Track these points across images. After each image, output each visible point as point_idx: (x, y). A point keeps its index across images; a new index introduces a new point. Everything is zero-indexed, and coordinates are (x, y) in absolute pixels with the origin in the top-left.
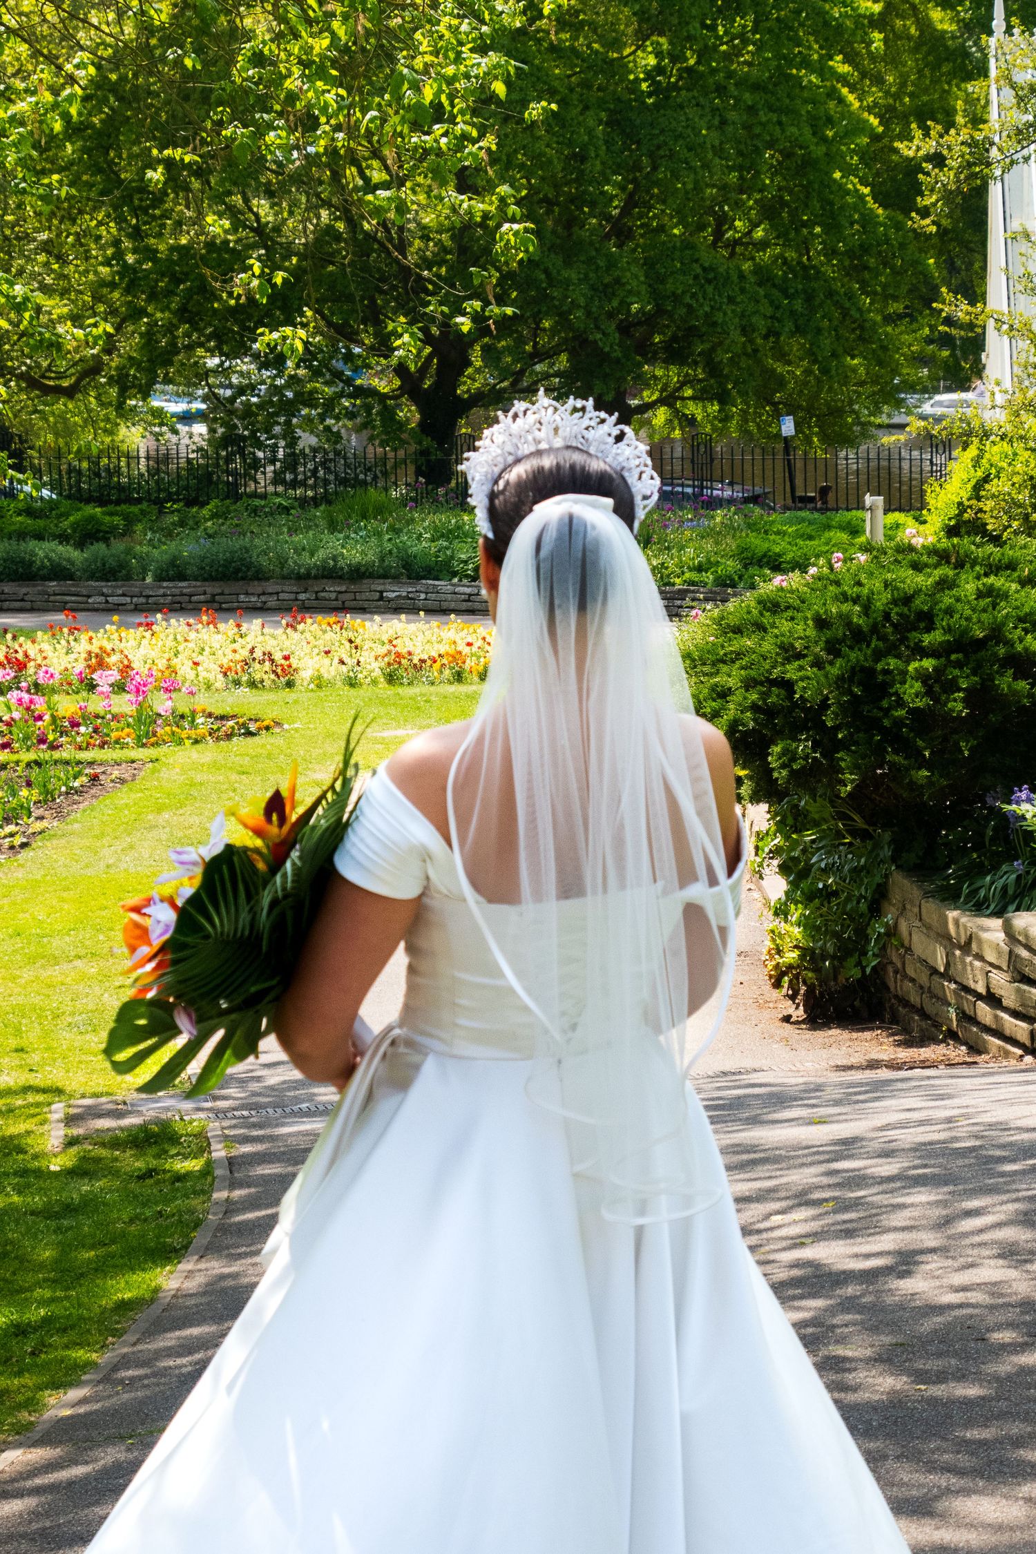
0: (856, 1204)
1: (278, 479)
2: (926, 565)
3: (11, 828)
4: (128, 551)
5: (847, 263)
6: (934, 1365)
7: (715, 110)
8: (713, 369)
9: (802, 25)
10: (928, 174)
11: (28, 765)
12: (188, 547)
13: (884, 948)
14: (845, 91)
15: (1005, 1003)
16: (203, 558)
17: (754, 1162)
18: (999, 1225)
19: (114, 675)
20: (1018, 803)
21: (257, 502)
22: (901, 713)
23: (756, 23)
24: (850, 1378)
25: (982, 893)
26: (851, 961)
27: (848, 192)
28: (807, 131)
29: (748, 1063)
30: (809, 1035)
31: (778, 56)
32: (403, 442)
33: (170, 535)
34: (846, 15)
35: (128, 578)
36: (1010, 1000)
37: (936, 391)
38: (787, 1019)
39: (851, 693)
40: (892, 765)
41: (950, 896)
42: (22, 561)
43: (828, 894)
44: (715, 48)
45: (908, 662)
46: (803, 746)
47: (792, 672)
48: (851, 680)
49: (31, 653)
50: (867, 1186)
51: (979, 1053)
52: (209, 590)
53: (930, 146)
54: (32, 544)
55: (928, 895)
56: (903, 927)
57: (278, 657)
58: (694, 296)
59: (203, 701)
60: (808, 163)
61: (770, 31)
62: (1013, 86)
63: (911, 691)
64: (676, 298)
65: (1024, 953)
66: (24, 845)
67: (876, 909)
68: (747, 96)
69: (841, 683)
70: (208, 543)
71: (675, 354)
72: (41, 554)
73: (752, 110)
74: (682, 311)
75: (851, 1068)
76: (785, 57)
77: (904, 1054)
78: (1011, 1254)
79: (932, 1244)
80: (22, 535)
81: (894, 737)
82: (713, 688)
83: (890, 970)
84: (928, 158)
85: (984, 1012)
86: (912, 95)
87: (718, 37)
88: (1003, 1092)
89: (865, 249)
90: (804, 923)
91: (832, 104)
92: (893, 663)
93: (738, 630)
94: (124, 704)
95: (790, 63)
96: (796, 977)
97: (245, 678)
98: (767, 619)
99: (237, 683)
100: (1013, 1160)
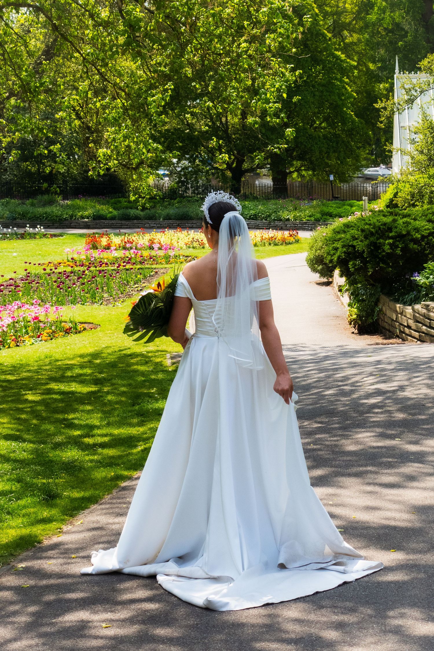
0: (385, 375)
1: (193, 192)
2: (387, 215)
3: (137, 285)
4: (155, 212)
5: (348, 133)
6: (413, 411)
7: (312, 92)
8: (312, 162)
9: (335, 68)
10: (382, 112)
11: (139, 269)
12: (171, 211)
13: (378, 314)
14: (347, 86)
15: (412, 328)
16: (176, 214)
17: (355, 366)
18: (423, 380)
19: (158, 245)
20: (415, 277)
21: (190, 199)
22: (384, 253)
23: (323, 68)
24: (393, 415)
25: (405, 300)
26: (370, 318)
27: (348, 114)
28: (337, 97)
29: (344, 344)
30: (359, 336)
31: (329, 77)
32: (228, 182)
33: (166, 207)
34: (348, 66)
35: (156, 219)
36: (414, 327)
37: (368, 167)
38: (353, 333)
39: (370, 248)
40: (381, 267)
41: (397, 301)
42: (127, 215)
43: (363, 300)
44: (312, 75)
45: (386, 241)
46: (358, 262)
47: (355, 243)
48: (371, 245)
49: (134, 240)
50: (387, 371)
51: (405, 341)
52: (178, 222)
53: (383, 105)
54: (130, 210)
55: (391, 300)
56: (384, 309)
57: (200, 240)
58: (306, 142)
59: (181, 252)
60: (337, 106)
61: (327, 70)
62: (405, 89)
63: (387, 248)
64: (301, 143)
65: (418, 315)
66: (141, 290)
67: (376, 304)
68: (321, 88)
69: (368, 246)
70: (177, 210)
71: (300, 158)
72: (132, 213)
73: (322, 92)
74: (303, 146)
75: (372, 345)
76: (331, 77)
77: (385, 341)
78: (429, 386)
79: (407, 384)
80: (127, 208)
81: (382, 260)
82: (333, 247)
83: (380, 320)
84: (382, 108)
85: (407, 330)
86: (364, 87)
87: (312, 72)
88: (416, 350)
89: (352, 129)
90: (358, 308)
91: (344, 90)
92: (381, 241)
93: (339, 232)
94: (161, 253)
95: (332, 79)
96: (356, 322)
97: (191, 246)
98: (346, 230)
99: (189, 247)
100: (423, 365)
